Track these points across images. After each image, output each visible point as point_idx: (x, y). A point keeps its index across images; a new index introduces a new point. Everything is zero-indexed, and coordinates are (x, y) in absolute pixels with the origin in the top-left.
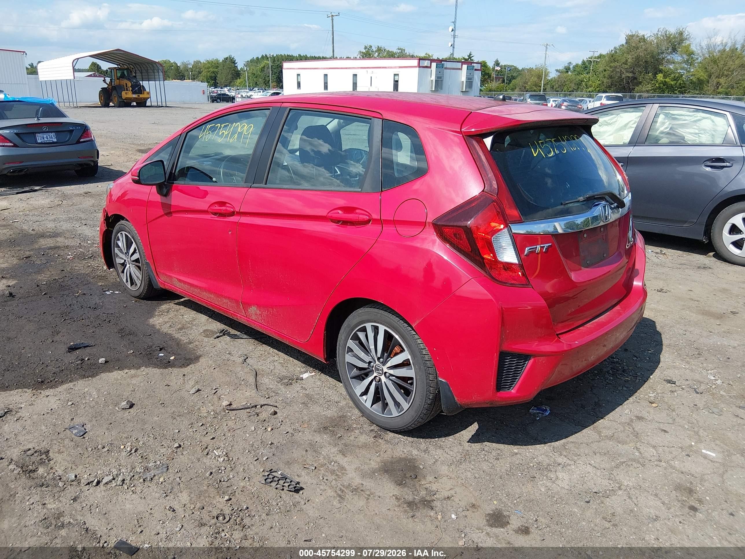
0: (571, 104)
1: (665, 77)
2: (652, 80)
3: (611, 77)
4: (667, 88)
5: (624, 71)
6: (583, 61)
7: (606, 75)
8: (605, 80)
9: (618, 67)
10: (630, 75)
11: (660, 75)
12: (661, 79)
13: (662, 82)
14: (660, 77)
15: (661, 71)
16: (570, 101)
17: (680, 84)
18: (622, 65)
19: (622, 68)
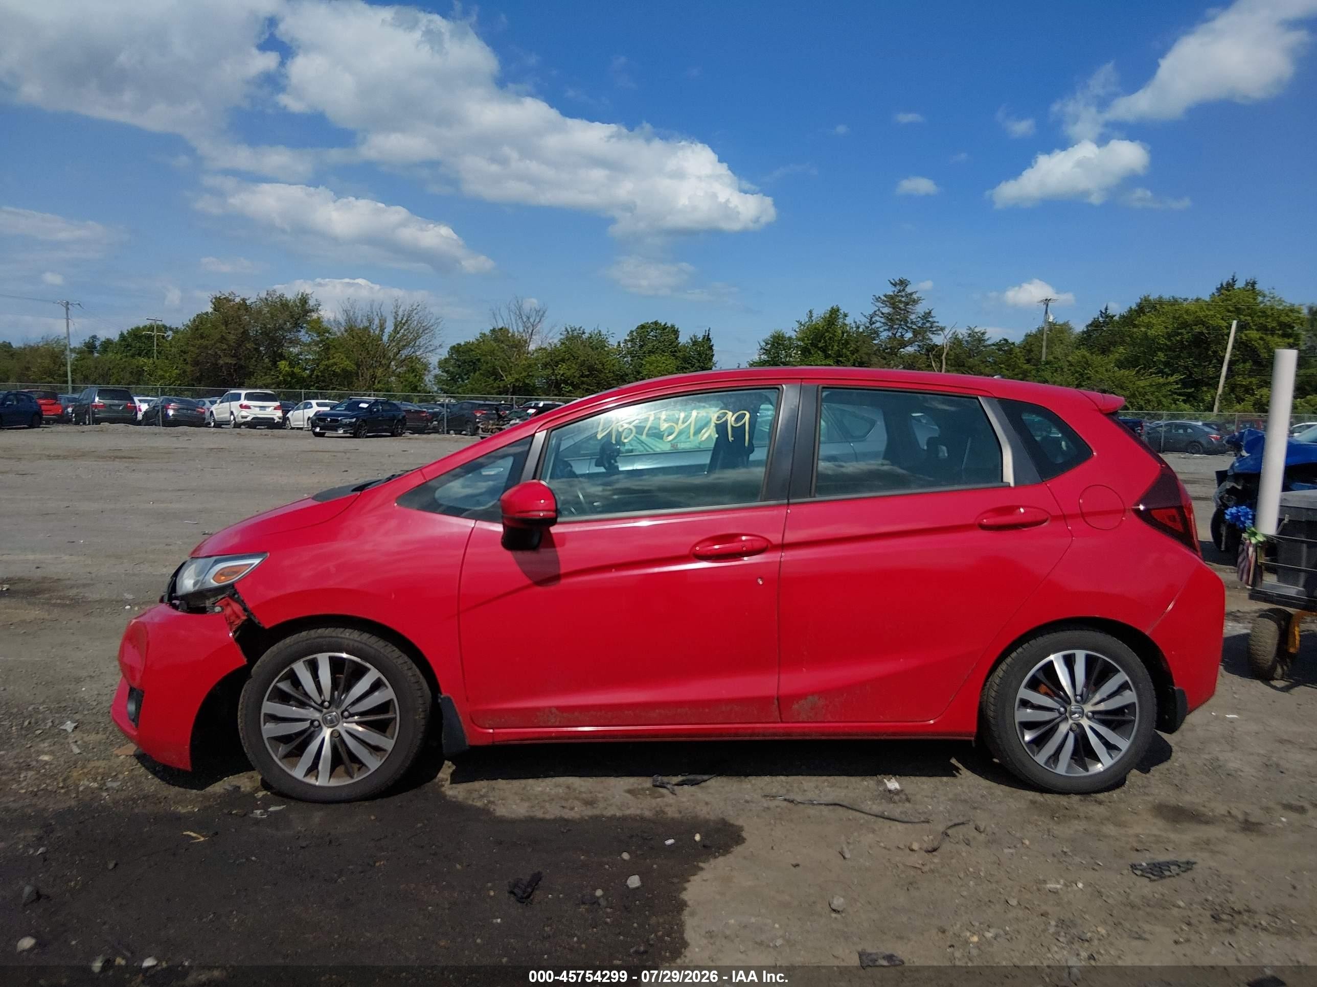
0: (185, 407)
1: (291, 365)
2: (271, 370)
3: (196, 363)
4: (297, 382)
5: (222, 355)
6: (122, 335)
7: (189, 360)
8: (189, 368)
9: (210, 347)
10: (232, 361)
11: (283, 362)
12: (287, 369)
13: (288, 374)
14: (283, 365)
15: (282, 357)
16: (182, 402)
17: (317, 376)
18: (215, 343)
19: (217, 348)
